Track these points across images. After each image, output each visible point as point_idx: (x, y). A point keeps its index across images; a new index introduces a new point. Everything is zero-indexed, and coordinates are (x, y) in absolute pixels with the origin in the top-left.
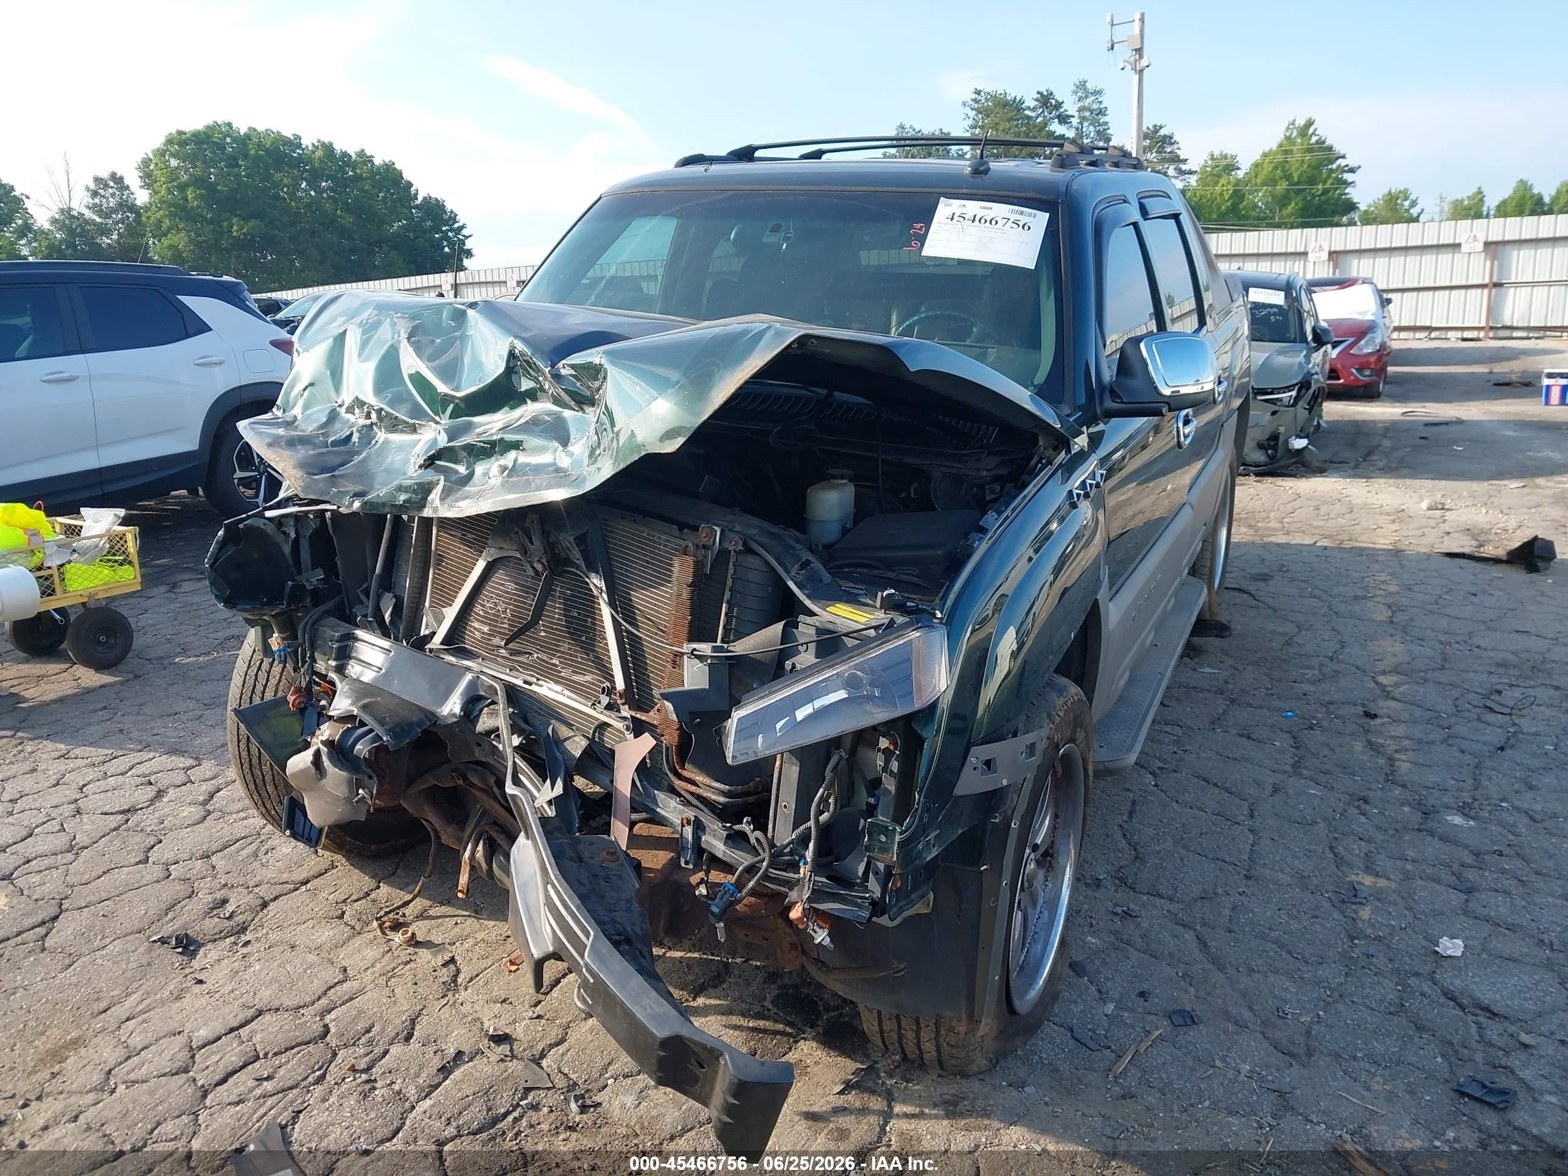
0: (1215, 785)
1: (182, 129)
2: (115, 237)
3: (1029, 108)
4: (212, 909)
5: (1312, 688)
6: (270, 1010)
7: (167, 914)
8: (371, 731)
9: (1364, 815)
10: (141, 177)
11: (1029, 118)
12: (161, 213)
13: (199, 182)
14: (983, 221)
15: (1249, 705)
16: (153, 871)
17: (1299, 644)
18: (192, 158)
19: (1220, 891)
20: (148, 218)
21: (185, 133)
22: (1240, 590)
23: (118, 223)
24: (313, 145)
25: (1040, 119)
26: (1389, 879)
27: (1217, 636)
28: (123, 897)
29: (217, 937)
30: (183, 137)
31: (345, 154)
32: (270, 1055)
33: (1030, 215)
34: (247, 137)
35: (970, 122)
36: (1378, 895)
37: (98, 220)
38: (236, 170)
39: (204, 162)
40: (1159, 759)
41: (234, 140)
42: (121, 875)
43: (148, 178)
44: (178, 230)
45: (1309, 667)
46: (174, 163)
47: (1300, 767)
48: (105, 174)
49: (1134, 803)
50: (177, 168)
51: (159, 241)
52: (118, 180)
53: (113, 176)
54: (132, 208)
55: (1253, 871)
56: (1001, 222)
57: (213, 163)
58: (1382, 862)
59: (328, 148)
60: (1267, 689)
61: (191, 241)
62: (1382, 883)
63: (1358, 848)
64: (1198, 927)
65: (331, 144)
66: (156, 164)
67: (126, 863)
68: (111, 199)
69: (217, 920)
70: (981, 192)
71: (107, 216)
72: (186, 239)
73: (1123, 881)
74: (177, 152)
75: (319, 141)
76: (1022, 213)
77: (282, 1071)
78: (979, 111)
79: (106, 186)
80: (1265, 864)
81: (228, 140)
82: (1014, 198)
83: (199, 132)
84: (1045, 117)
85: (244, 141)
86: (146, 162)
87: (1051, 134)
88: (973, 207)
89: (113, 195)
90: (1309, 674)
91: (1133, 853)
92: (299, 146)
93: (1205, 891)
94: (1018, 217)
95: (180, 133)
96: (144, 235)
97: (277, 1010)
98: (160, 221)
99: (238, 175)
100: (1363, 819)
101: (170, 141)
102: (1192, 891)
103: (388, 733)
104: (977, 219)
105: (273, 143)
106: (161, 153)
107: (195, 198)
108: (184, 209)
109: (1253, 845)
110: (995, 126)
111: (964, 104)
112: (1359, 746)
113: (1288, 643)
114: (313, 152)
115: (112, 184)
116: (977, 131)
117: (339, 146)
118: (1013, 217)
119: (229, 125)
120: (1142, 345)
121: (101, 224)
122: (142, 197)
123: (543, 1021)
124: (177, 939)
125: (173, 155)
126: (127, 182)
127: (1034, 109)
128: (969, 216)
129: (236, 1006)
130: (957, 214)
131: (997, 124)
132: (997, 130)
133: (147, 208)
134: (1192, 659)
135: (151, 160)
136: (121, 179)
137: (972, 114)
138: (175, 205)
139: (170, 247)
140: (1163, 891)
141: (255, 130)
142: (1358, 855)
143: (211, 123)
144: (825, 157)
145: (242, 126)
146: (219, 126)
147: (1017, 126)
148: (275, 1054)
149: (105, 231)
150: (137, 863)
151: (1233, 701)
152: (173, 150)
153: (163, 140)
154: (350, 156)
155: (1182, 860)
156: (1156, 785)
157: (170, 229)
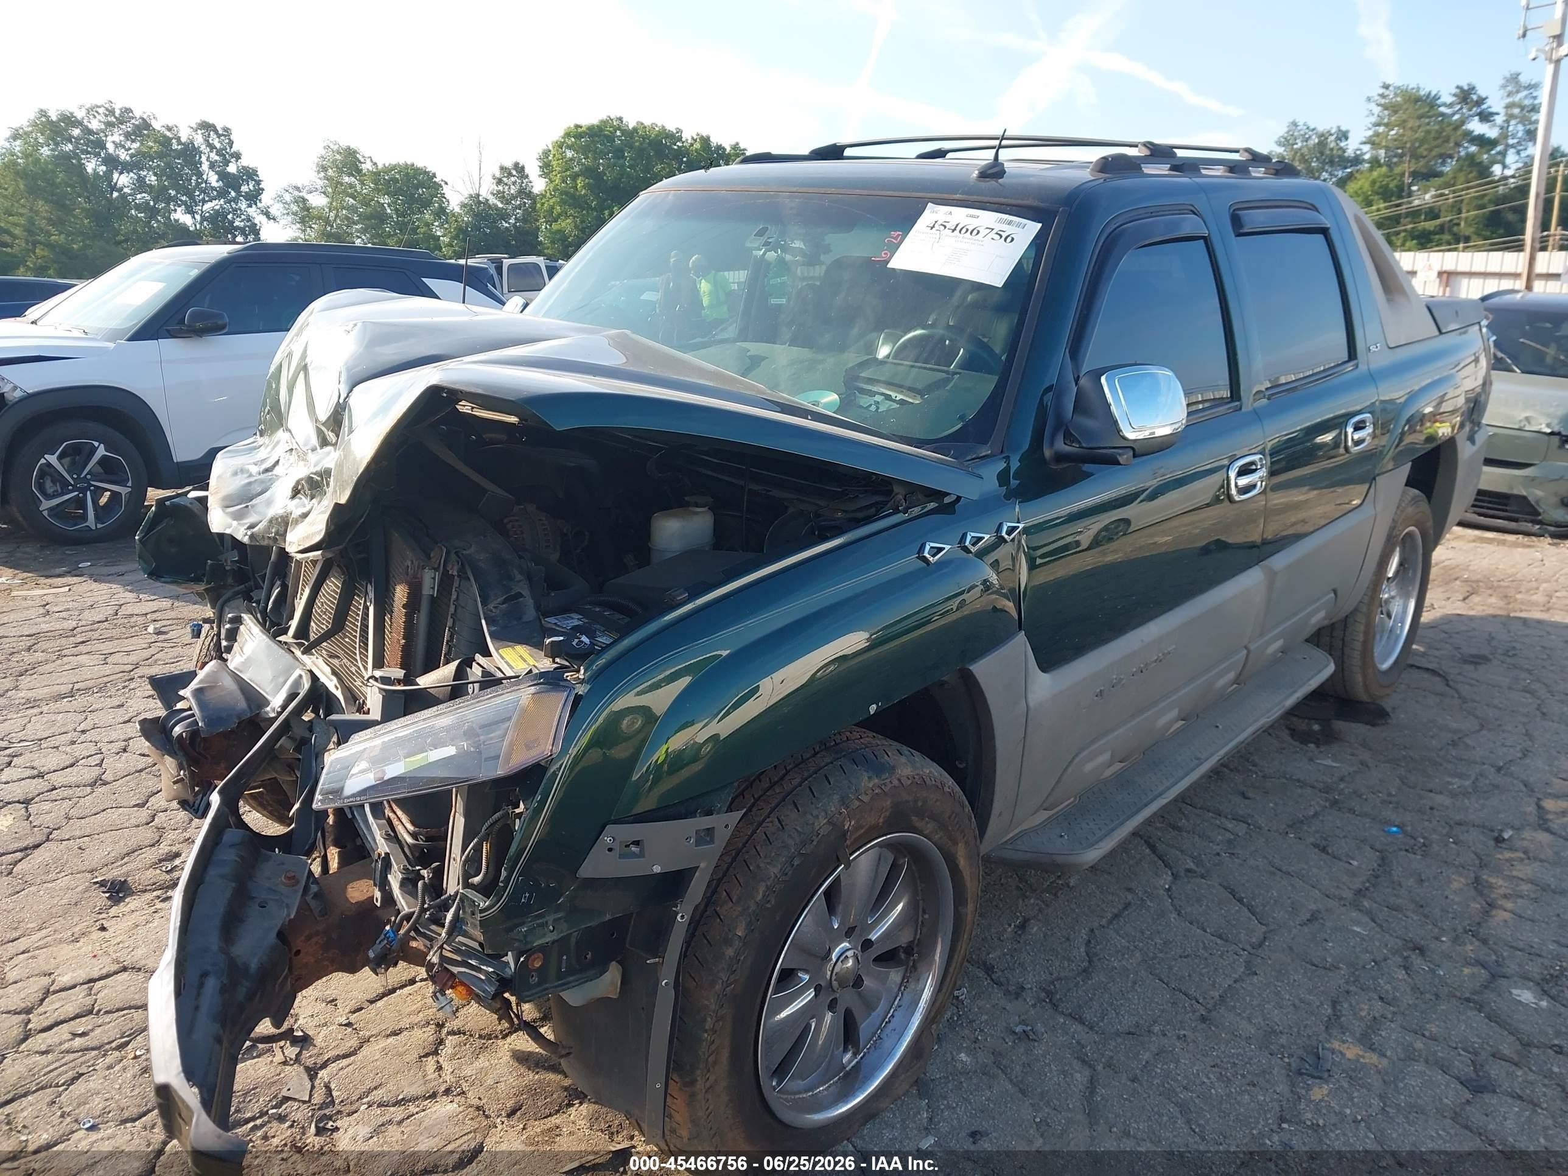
0: (1240, 901)
1: (579, 123)
2: (512, 221)
3: (1445, 105)
4: (160, 861)
5: (1448, 801)
6: (133, 968)
7: (123, 859)
8: (193, 715)
9: (1406, 968)
10: (540, 167)
11: (1443, 114)
12: (554, 200)
13: (589, 172)
14: (964, 230)
15: (1352, 811)
16: (144, 814)
17: (1467, 745)
18: (584, 150)
19: (1156, 1029)
20: (543, 204)
21: (581, 127)
22: (1434, 672)
23: (516, 208)
24: (693, 138)
25: (1456, 117)
26: (1383, 1055)
27: (1367, 723)
28: (101, 835)
29: (148, 888)
30: (580, 130)
31: (720, 147)
32: (102, 1012)
33: (1018, 225)
34: (635, 130)
35: (1373, 119)
36: (1355, 1074)
37: (500, 205)
38: (621, 161)
39: (595, 152)
40: (1193, 858)
41: (624, 132)
42: (113, 815)
43: (546, 168)
44: (567, 217)
45: (1461, 776)
46: (569, 154)
47: (1364, 896)
48: (509, 164)
49: (1127, 905)
50: (571, 160)
51: (551, 226)
52: (520, 169)
53: (516, 165)
54: (529, 195)
55: (1214, 1013)
56: (983, 232)
57: (603, 154)
58: (1391, 1034)
59: (705, 141)
60: (1390, 795)
61: (576, 227)
62: (1371, 1058)
63: (1367, 1007)
64: (1100, 1068)
65: (709, 138)
66: (554, 155)
67: (125, 804)
68: (512, 187)
69: (158, 871)
70: (975, 198)
71: (508, 202)
72: (573, 224)
73: (1050, 994)
74: (573, 145)
75: (698, 135)
76: (1010, 223)
77: (98, 1031)
78: (1385, 107)
79: (510, 175)
80: (1234, 1007)
81: (618, 133)
82: (1008, 205)
83: (593, 126)
84: (1463, 114)
85: (630, 134)
86: (546, 153)
87: (1468, 133)
88: (960, 215)
89: (514, 183)
90: (1456, 783)
91: (1086, 964)
92: (680, 139)
93: (1137, 1025)
94: (1004, 227)
95: (577, 126)
96: (537, 221)
97: (140, 969)
98: (552, 208)
99: (623, 166)
100: (1401, 974)
101: (568, 135)
102: (1120, 1023)
103: (203, 721)
104: (958, 228)
105: (657, 135)
106: (560, 145)
107: (584, 187)
108: (573, 197)
109: (1235, 982)
110: (1402, 124)
111: (1369, 99)
112: (1458, 882)
113: (1454, 744)
114: (692, 145)
115: (514, 173)
116: (1381, 129)
117: (715, 140)
118: (998, 227)
119: (620, 119)
120: (1103, 379)
121: (503, 208)
122: (539, 185)
123: (350, 1030)
124: (111, 884)
125: (569, 147)
126: (527, 171)
127: (1451, 105)
128: (950, 225)
129: (106, 960)
130: (939, 223)
131: (1404, 121)
132: (1404, 128)
133: (543, 196)
134: (1318, 746)
135: (550, 151)
136: (523, 168)
137: (1377, 110)
138: (566, 193)
139: (559, 231)
140: (1088, 1015)
141: (642, 124)
142: (1362, 1019)
143: (605, 118)
144: (949, 155)
145: (631, 123)
146: (612, 120)
147: (1428, 124)
148: (107, 1012)
149: (505, 216)
150: (134, 806)
151: (1335, 803)
152: (570, 143)
153: (562, 133)
154: (724, 149)
155: (1135, 983)
156: (1169, 890)
157: (559, 215)
